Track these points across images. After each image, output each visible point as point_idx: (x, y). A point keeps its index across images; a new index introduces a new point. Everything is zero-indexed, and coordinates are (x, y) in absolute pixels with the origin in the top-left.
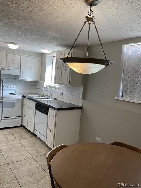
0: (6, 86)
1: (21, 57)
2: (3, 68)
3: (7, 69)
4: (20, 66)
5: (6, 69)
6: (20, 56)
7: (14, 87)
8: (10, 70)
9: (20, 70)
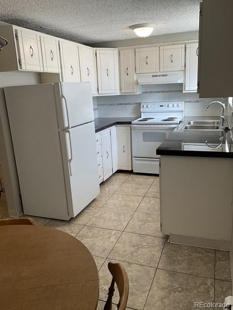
0: (166, 106)
1: (185, 47)
2: (154, 74)
3: (163, 76)
4: (185, 65)
5: (160, 76)
6: (183, 46)
7: (179, 105)
8: (166, 75)
9: (185, 73)
